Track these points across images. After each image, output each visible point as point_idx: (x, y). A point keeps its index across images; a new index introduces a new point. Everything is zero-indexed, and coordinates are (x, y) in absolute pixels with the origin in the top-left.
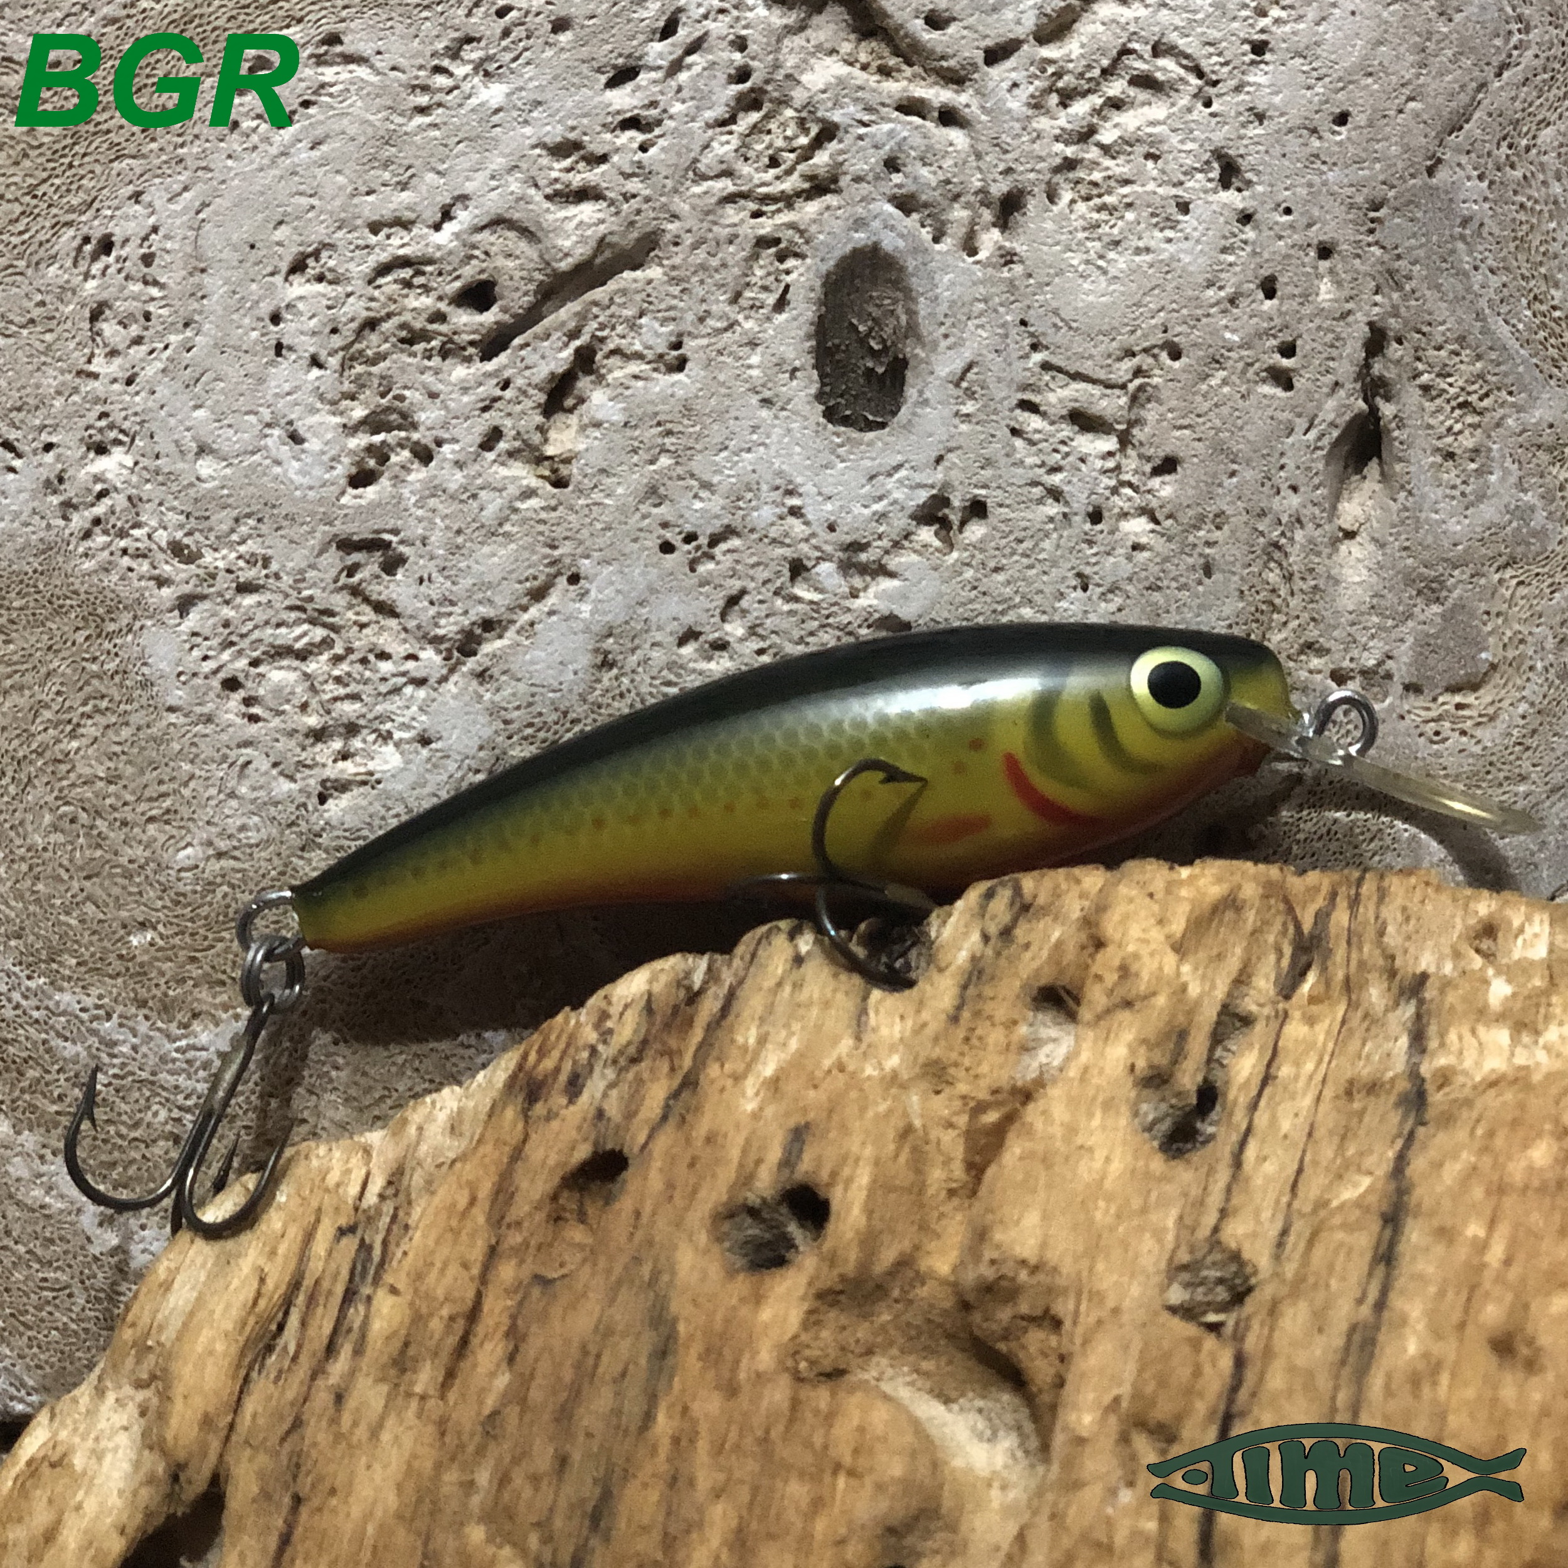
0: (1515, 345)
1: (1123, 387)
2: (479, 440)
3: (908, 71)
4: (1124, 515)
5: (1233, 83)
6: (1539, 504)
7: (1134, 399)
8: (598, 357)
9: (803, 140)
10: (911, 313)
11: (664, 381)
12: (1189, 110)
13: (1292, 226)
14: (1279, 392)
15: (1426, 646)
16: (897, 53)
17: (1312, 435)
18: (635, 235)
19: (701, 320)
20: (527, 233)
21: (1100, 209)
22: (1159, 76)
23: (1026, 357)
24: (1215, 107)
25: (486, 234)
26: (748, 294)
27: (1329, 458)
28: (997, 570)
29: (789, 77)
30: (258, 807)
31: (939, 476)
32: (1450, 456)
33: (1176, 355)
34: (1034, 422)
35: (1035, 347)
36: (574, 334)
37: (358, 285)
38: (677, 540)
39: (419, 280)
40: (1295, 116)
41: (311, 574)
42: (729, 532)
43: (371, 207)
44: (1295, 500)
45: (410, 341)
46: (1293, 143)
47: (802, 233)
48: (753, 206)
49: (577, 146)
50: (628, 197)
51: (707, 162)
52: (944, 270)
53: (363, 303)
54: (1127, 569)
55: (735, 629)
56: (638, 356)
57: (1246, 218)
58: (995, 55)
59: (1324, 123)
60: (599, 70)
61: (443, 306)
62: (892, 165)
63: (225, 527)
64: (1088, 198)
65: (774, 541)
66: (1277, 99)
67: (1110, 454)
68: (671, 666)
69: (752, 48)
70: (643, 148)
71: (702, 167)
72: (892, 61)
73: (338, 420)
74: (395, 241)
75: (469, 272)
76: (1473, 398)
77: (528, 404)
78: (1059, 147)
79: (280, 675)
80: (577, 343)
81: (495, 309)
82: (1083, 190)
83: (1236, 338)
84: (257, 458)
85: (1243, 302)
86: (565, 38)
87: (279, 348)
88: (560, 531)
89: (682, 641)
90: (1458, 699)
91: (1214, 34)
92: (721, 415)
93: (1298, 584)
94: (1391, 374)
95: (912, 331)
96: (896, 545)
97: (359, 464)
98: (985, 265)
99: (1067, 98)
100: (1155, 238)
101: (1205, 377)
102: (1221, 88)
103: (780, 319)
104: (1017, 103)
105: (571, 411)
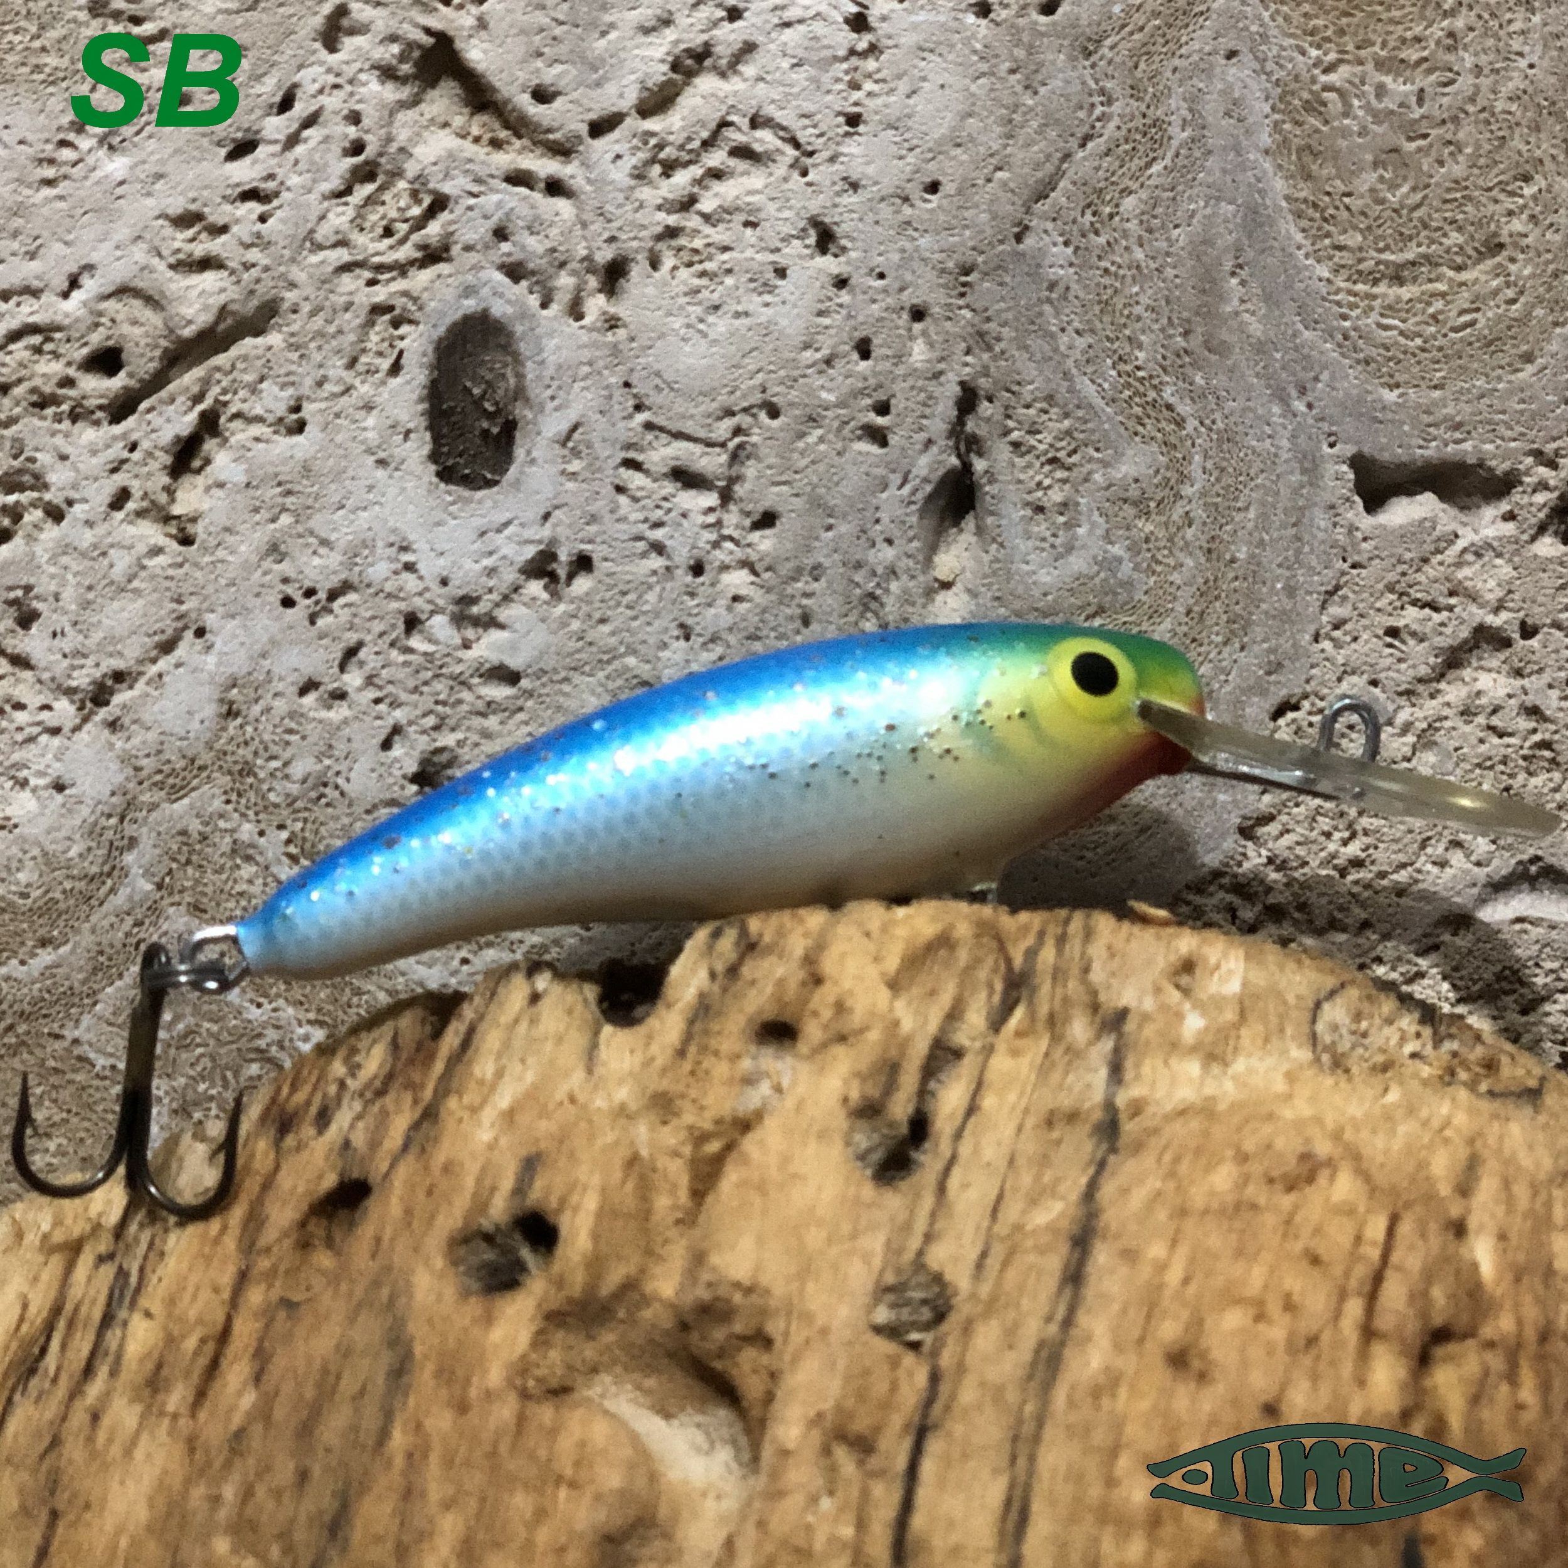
0: (1099, 403)
1: (723, 445)
2: (108, 500)
3: (517, 143)
4: (725, 568)
5: (826, 154)
6: (1126, 555)
7: (734, 456)
8: (223, 420)
9: (416, 211)
10: (520, 376)
11: (284, 444)
12: (786, 180)
13: (885, 291)
14: (874, 449)
16: (506, 126)
17: (906, 490)
18: (254, 303)
19: (320, 384)
20: (151, 301)
21: (703, 274)
22: (757, 148)
23: (630, 417)
24: (810, 177)
25: (112, 301)
26: (364, 359)
27: (922, 513)
28: (602, 621)
29: (401, 149)
31: (546, 532)
32: (1040, 509)
33: (774, 413)
34: (637, 480)
35: (638, 408)
36: (198, 399)
38: (297, 595)
39: (49, 347)
40: (887, 185)
42: (346, 587)
43: (2, 276)
44: (889, 553)
45: (41, 406)
46: (885, 211)
47: (415, 300)
48: (368, 275)
49: (199, 217)
50: (248, 266)
51: (324, 232)
52: (551, 335)
54: (727, 620)
55: (353, 679)
56: (259, 419)
57: (841, 283)
58: (599, 128)
59: (916, 192)
60: (219, 144)
61: (71, 372)
62: (501, 234)
64: (690, 265)
65: (389, 595)
66: (871, 170)
67: (712, 510)
68: (292, 715)
69: (366, 122)
70: (263, 219)
71: (319, 237)
72: (503, 134)
74: (25, 309)
75: (97, 339)
76: (1062, 454)
77: (155, 465)
78: (661, 216)
80: (201, 407)
81: (122, 374)
82: (686, 256)
83: (832, 398)
85: (839, 363)
88: (186, 587)
89: (303, 692)
91: (809, 107)
92: (338, 476)
94: (982, 431)
95: (519, 393)
96: (506, 598)
98: (591, 329)
99: (669, 168)
100: (753, 303)
101: (802, 435)
102: (817, 158)
103: (395, 382)
104: (620, 174)
105: (199, 471)
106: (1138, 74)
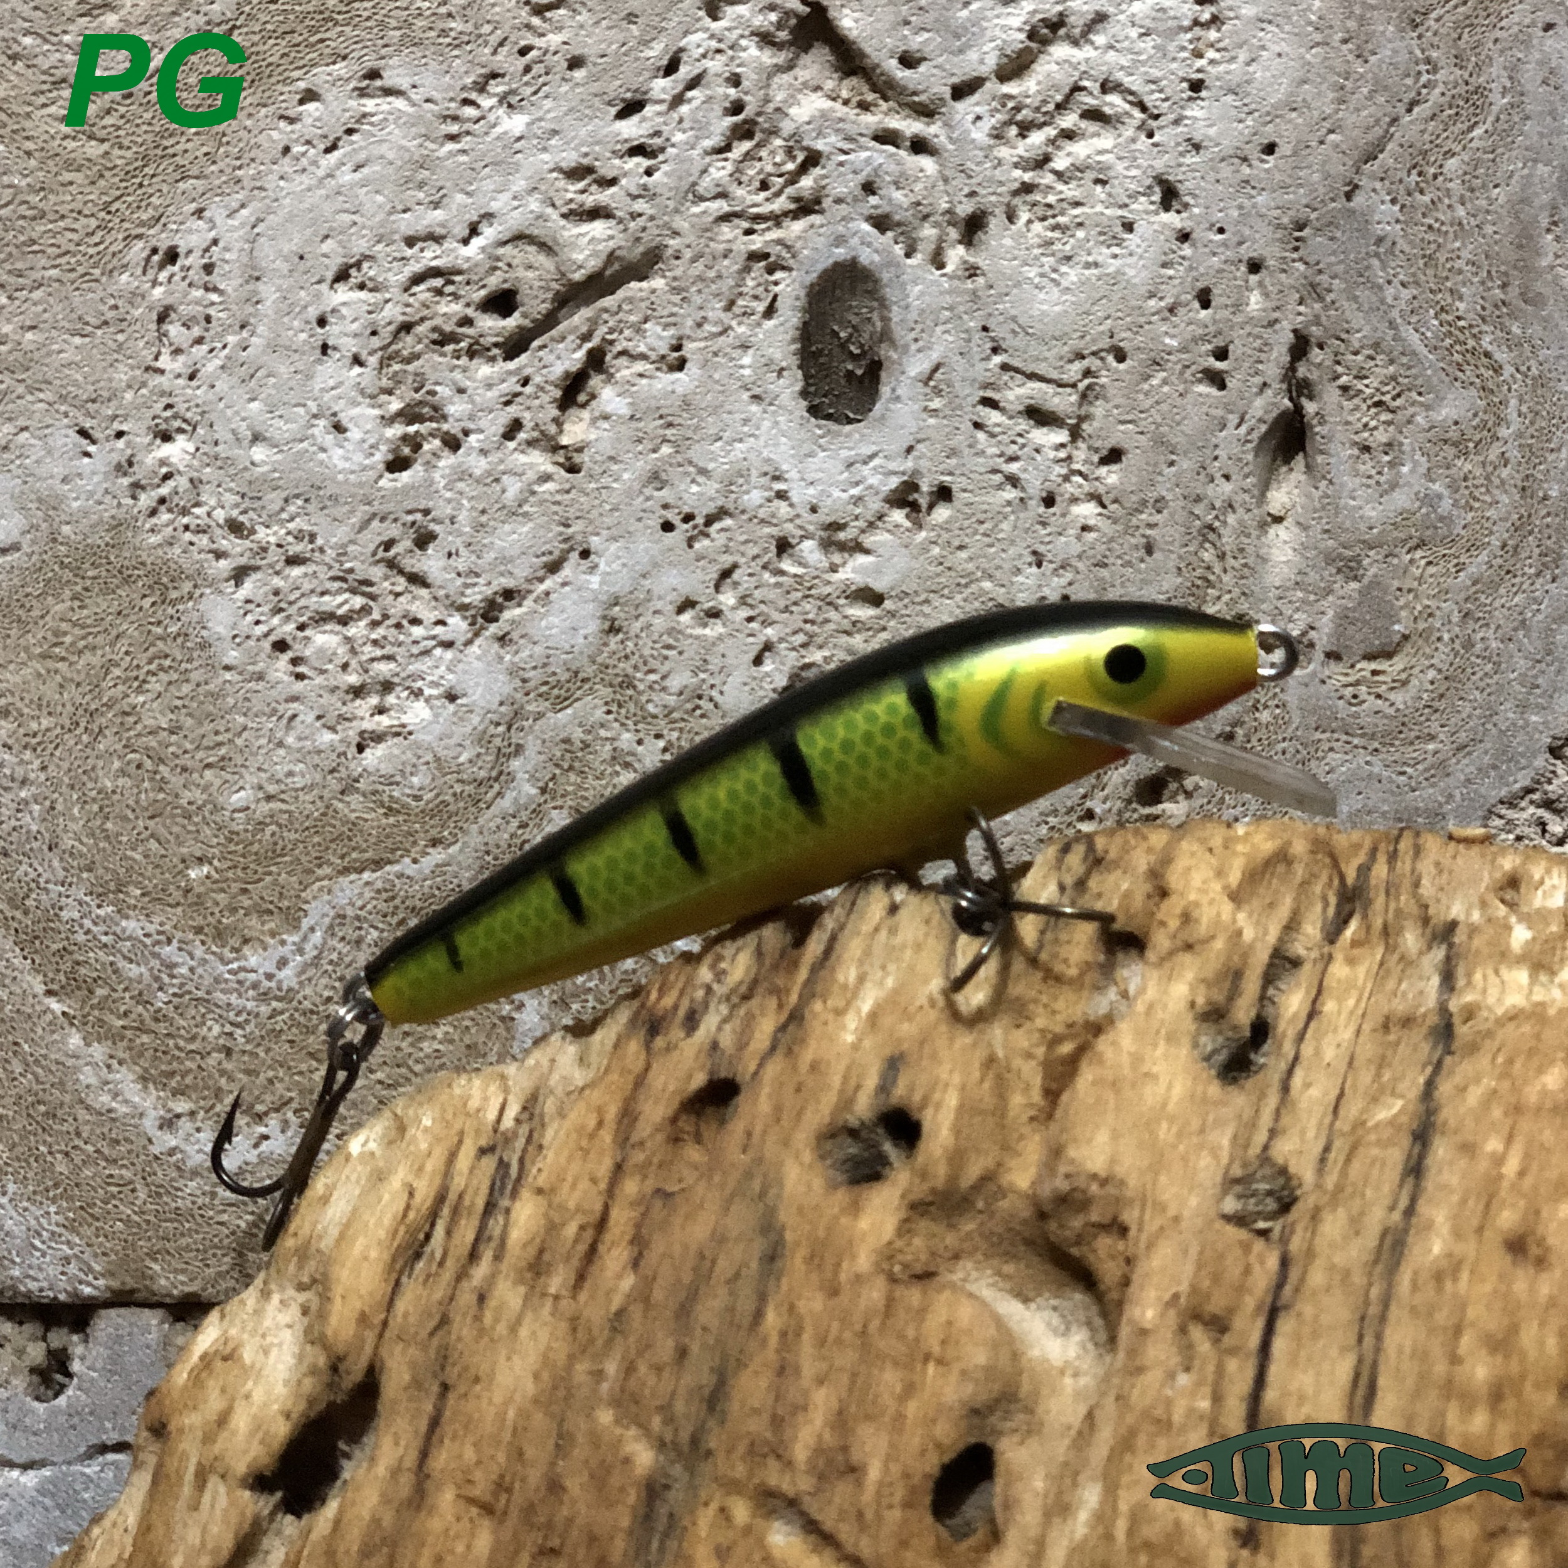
0: (1422, 350)
1: (1074, 386)
2: (501, 430)
3: (884, 106)
4: (1074, 500)
5: (1170, 118)
6: (1446, 493)
7: (1084, 396)
8: (608, 358)
9: (790, 166)
10: (886, 320)
11: (666, 380)
12: (1134, 140)
13: (1225, 244)
14: (1214, 391)
15: (1344, 618)
16: (874, 89)
17: (1243, 429)
18: (641, 249)
19: (699, 325)
20: (545, 247)
21: (1055, 227)
22: (1107, 110)
23: (987, 359)
24: (1157, 138)
25: (509, 247)
26: (740, 302)
27: (1257, 451)
28: (961, 548)
29: (778, 110)
30: (302, 756)
31: (909, 464)
32: (1366, 449)
33: (1121, 357)
34: (993, 417)
35: (995, 350)
36: (586, 338)
37: (394, 293)
38: (676, 520)
39: (449, 289)
40: (1228, 144)
41: (351, 548)
42: (722, 513)
43: (407, 224)
44: (1227, 488)
45: (441, 343)
46: (1226, 170)
47: (788, 248)
48: (746, 225)
49: (589, 170)
50: (634, 216)
51: (706, 185)
52: (915, 282)
53: (399, 309)
54: (1076, 548)
55: (727, 599)
56: (643, 357)
57: (1184, 237)
58: (961, 91)
59: (1254, 154)
60: (610, 103)
61: (470, 312)
62: (869, 188)
63: (276, 507)
64: (1043, 219)
65: (762, 521)
66: (1212, 131)
67: (1063, 445)
68: (671, 631)
69: (746, 84)
70: (649, 172)
71: (701, 189)
72: (870, 97)
73: (377, 412)
74: (428, 254)
75: (494, 282)
76: (1387, 398)
77: (545, 398)
78: (1017, 173)
79: (325, 639)
80: (589, 345)
81: (516, 314)
82: (1040, 211)
83: (1174, 343)
84: (305, 444)
85: (1181, 311)
86: (579, 74)
87: (325, 348)
88: (572, 513)
89: (680, 610)
90: (1374, 666)
91: (1155, 73)
92: (715, 410)
93: (1230, 562)
94: (1314, 376)
95: (886, 336)
96: (871, 525)
97: (394, 451)
98: (951, 277)
99: (1025, 129)
100: (1102, 254)
101: (1147, 378)
102: (1162, 121)
103: (769, 324)
104: (980, 134)
105: (583, 406)
106: (1462, 44)
